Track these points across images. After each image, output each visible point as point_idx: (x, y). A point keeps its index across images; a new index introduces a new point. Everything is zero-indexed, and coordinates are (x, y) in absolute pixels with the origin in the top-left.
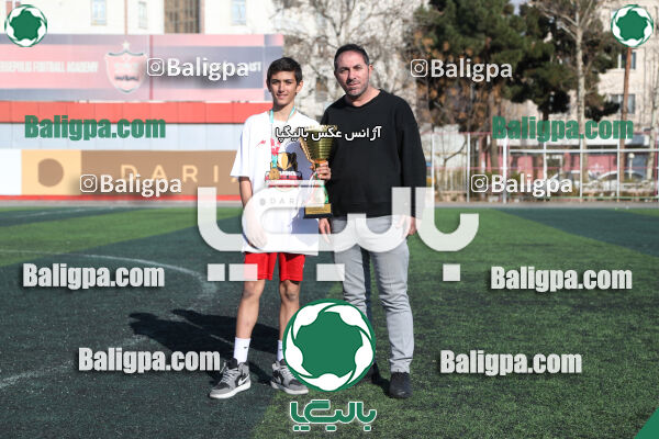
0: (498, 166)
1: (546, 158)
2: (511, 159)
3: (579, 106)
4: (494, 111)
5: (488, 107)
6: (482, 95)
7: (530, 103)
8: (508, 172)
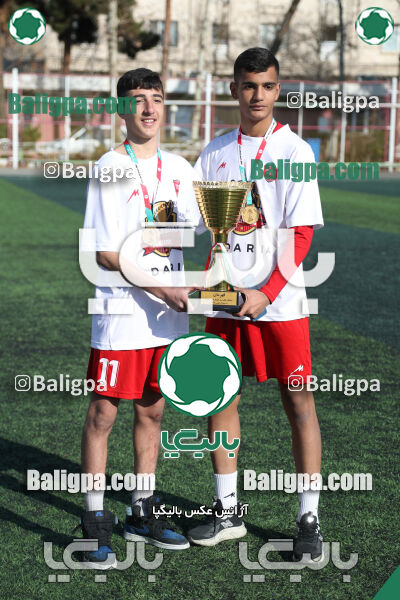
8: (20, 126)
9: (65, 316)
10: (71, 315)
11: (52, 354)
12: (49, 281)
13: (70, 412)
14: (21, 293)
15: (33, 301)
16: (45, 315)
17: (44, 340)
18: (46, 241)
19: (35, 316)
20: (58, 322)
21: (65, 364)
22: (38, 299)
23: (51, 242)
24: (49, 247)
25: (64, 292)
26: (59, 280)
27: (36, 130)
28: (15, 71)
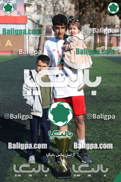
0: (104, 41)
2: (109, 38)
4: (103, 20)
5: (101, 18)
6: (99, 14)
7: (116, 16)
8: (107, 43)
9: (118, 92)
10: (119, 92)
11: (113, 102)
12: (114, 83)
13: (118, 117)
14: (105, 86)
15: (109, 88)
16: (112, 92)
17: (111, 98)
18: (113, 73)
19: (109, 92)
20: (115, 93)
21: (117, 104)
22: (110, 87)
23: (115, 73)
24: (114, 74)
25: (118, 86)
26: (117, 82)
27: (112, 44)
28: (107, 28)
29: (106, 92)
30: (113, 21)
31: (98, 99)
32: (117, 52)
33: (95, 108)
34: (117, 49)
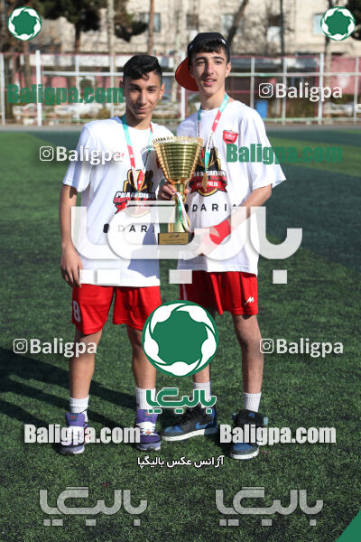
1: (78, 80)
2: (45, 80)
3: (109, 28)
7: (63, 20)
28: (38, 52)
29: (39, 234)
30: (54, 34)
31: (21, 257)
32: (70, 120)
33: (12, 283)
34: (69, 112)
